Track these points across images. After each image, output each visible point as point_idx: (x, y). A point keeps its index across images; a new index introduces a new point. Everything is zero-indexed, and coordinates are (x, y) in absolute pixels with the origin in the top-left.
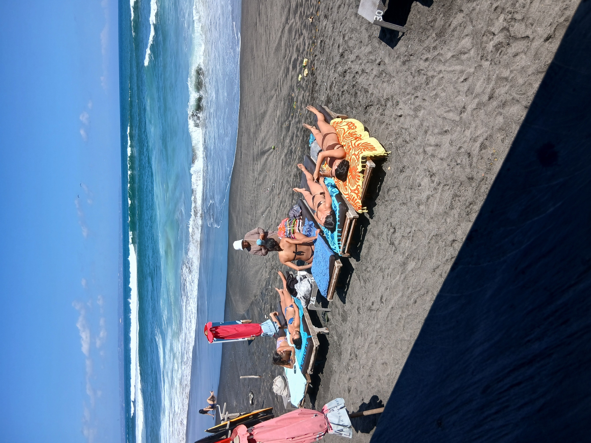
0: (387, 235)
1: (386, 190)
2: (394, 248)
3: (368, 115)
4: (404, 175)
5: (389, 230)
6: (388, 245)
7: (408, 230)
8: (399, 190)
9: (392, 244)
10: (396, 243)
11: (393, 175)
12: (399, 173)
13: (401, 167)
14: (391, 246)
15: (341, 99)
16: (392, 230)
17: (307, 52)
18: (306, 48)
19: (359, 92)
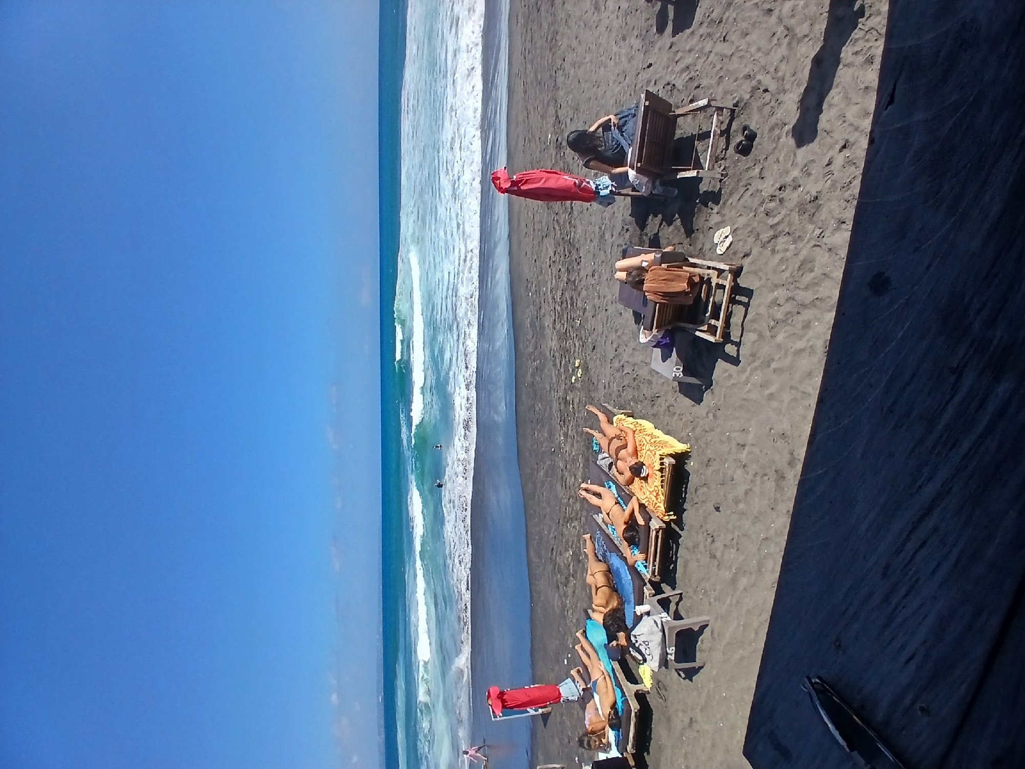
0: (705, 546)
1: (693, 490)
2: (716, 563)
3: (655, 408)
4: (711, 469)
5: (706, 540)
6: (708, 559)
7: (730, 537)
8: (709, 488)
9: (713, 557)
10: (718, 554)
11: (698, 471)
12: (705, 467)
13: (706, 460)
14: (712, 560)
15: (623, 395)
16: (709, 540)
17: (579, 353)
18: (577, 349)
19: (642, 385)
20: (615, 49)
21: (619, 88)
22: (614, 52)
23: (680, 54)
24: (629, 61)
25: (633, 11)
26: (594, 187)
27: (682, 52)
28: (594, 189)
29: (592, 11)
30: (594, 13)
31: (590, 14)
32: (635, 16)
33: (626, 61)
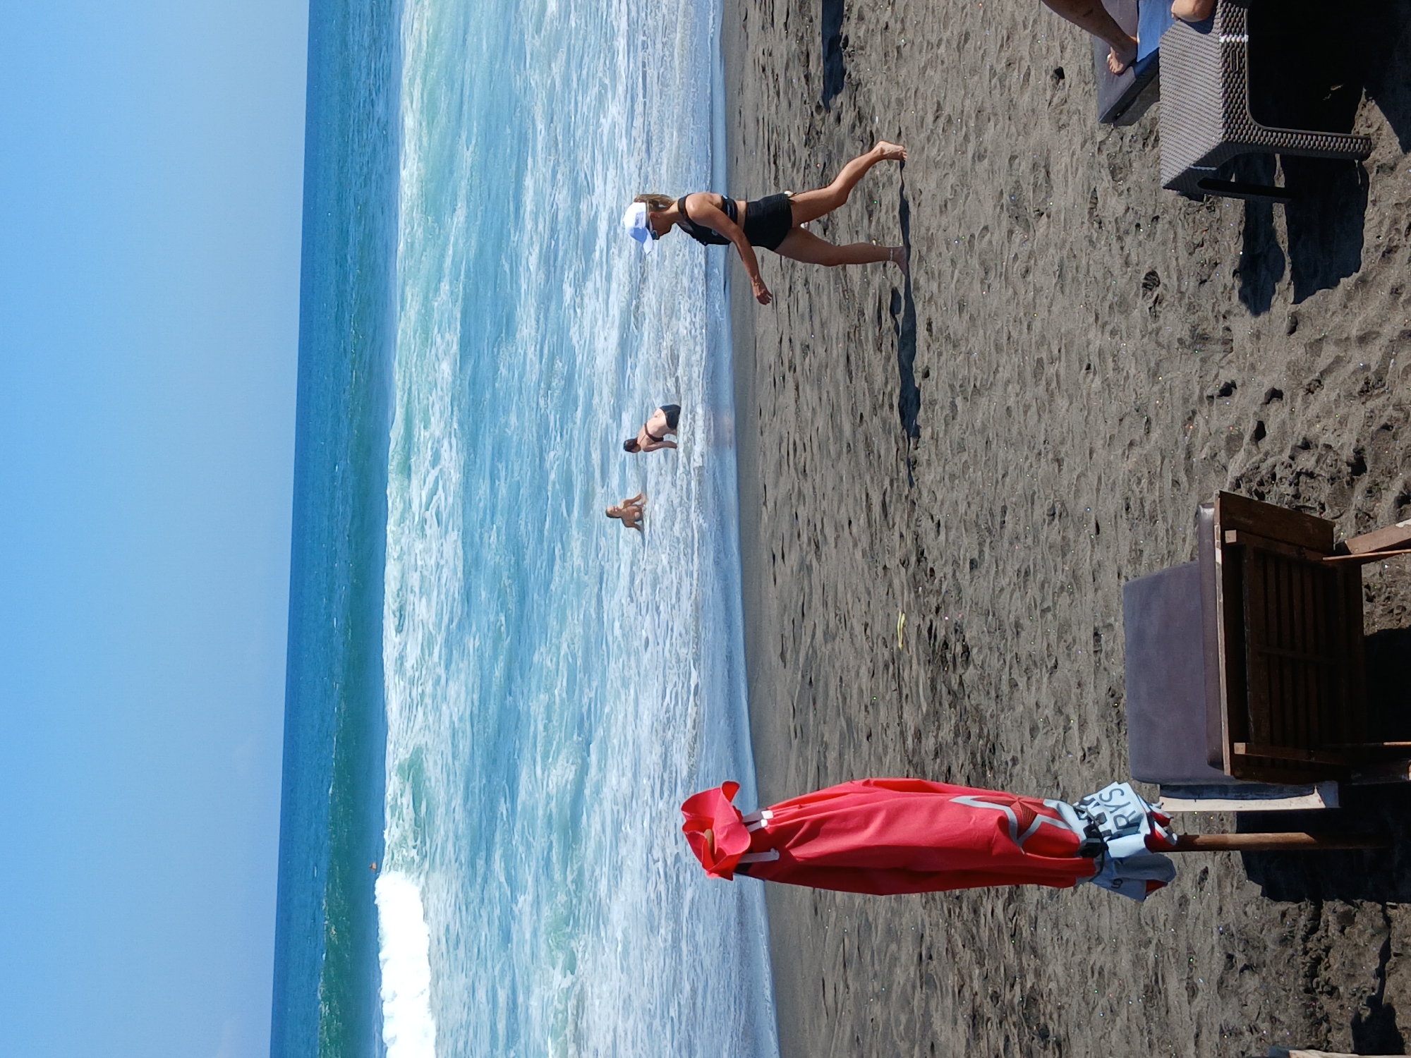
20: (1098, 340)
21: (1129, 464)
22: (1094, 348)
23: (1329, 352)
24: (1154, 374)
25: (1142, 222)
26: (1078, 827)
27: (1338, 342)
28: (1083, 837)
29: (1005, 224)
30: (1011, 232)
31: (998, 236)
32: (1151, 235)
33: (1143, 376)
